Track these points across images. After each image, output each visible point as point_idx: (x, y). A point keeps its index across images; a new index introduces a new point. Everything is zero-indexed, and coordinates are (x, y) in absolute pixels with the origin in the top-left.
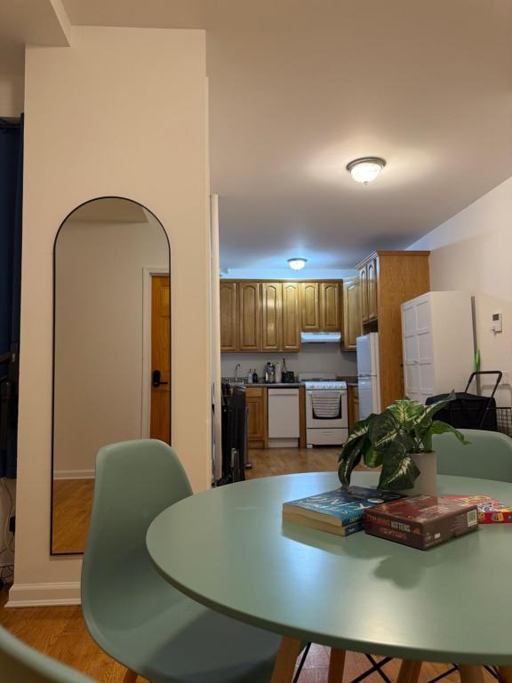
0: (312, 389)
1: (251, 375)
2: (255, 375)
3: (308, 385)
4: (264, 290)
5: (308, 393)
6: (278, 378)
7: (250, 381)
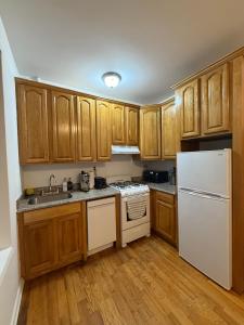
0: (126, 196)
1: (65, 184)
2: (69, 183)
3: (123, 192)
4: (79, 104)
5: (124, 200)
6: (92, 184)
7: (65, 189)
